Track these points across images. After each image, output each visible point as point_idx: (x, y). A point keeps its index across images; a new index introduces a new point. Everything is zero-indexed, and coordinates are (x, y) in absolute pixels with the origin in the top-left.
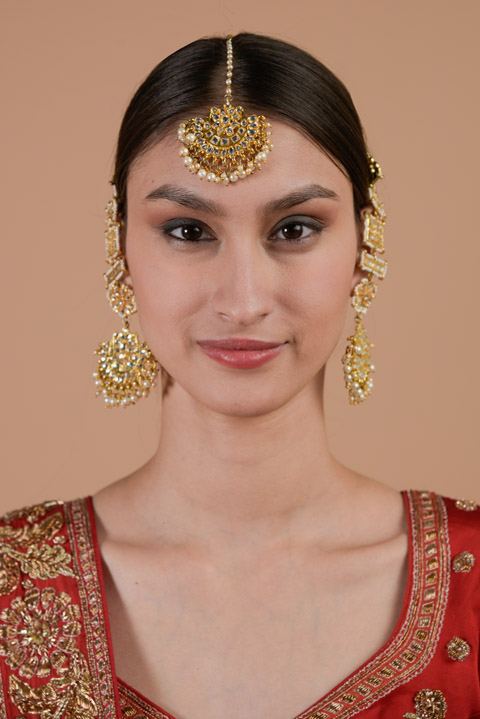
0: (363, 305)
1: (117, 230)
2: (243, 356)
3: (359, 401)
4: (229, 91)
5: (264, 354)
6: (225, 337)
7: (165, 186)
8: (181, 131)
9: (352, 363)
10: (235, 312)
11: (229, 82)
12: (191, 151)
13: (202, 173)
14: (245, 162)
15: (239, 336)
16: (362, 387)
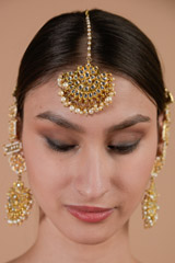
0: (155, 171)
1: (15, 123)
2: (91, 216)
3: (150, 227)
4: (89, 55)
5: (104, 214)
6: (82, 205)
7: (48, 112)
8: (59, 80)
9: (147, 204)
10: (89, 192)
11: (89, 48)
12: (65, 93)
13: (72, 108)
14: (98, 103)
15: (90, 205)
16: (152, 218)
